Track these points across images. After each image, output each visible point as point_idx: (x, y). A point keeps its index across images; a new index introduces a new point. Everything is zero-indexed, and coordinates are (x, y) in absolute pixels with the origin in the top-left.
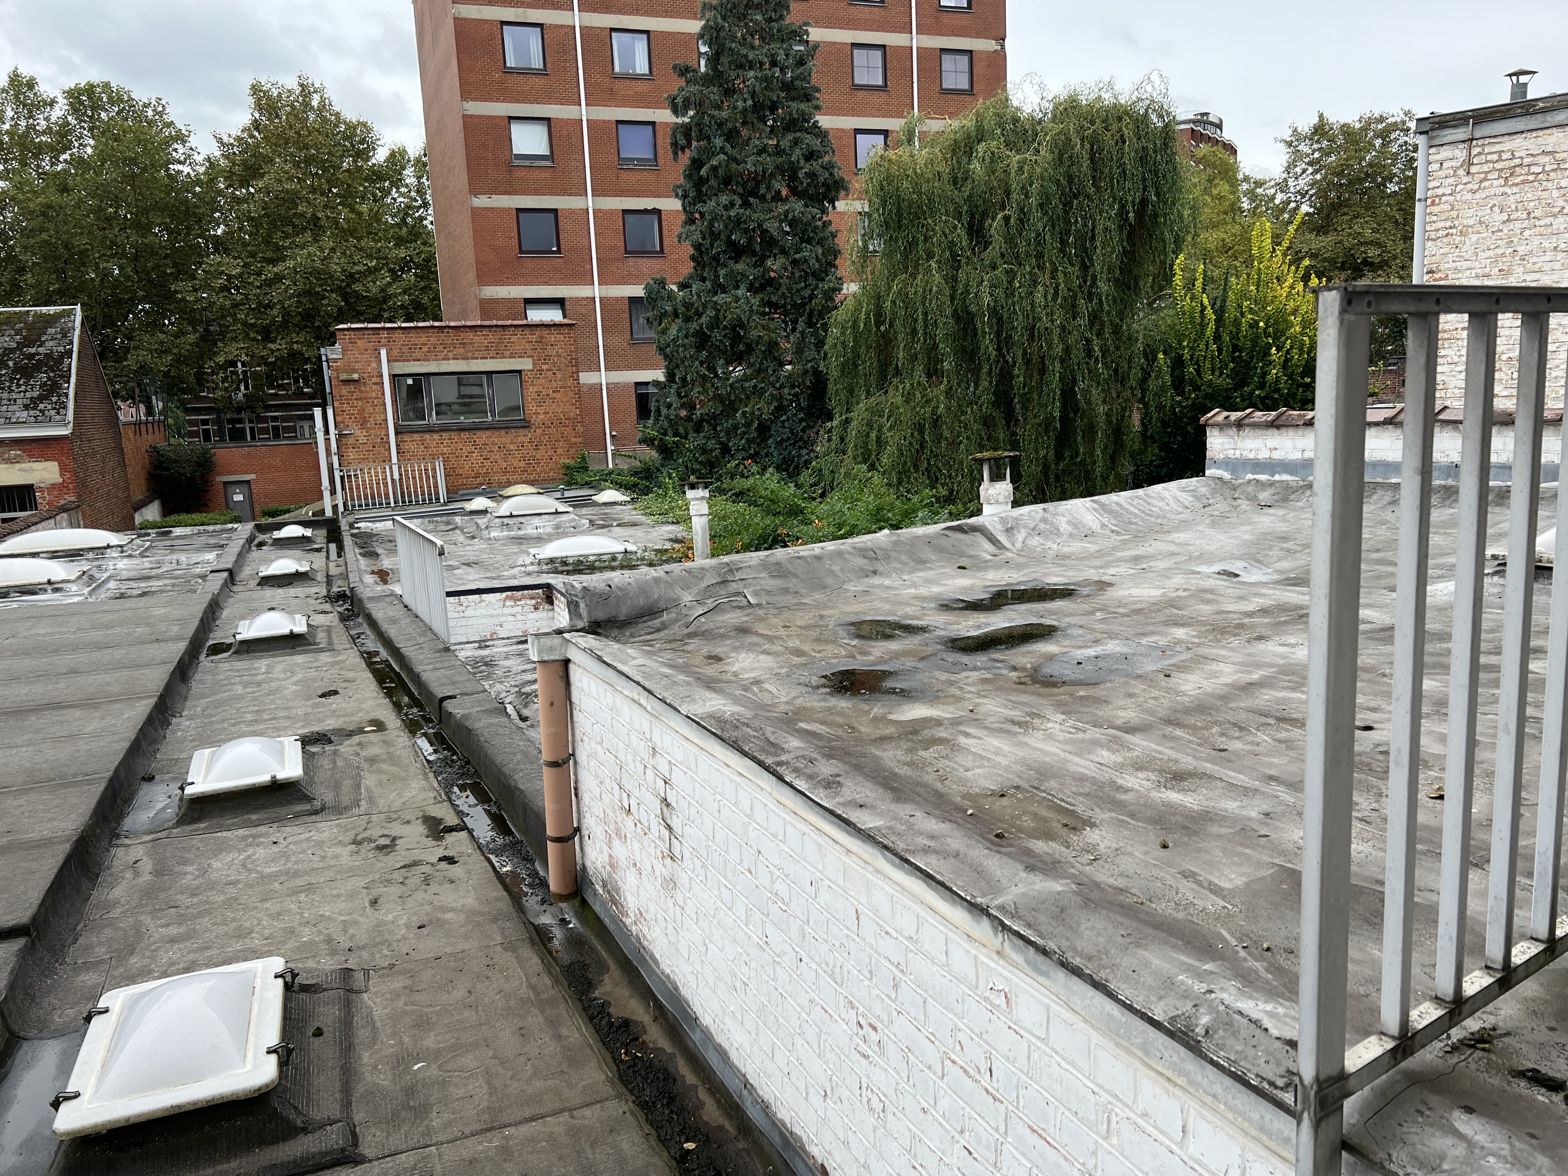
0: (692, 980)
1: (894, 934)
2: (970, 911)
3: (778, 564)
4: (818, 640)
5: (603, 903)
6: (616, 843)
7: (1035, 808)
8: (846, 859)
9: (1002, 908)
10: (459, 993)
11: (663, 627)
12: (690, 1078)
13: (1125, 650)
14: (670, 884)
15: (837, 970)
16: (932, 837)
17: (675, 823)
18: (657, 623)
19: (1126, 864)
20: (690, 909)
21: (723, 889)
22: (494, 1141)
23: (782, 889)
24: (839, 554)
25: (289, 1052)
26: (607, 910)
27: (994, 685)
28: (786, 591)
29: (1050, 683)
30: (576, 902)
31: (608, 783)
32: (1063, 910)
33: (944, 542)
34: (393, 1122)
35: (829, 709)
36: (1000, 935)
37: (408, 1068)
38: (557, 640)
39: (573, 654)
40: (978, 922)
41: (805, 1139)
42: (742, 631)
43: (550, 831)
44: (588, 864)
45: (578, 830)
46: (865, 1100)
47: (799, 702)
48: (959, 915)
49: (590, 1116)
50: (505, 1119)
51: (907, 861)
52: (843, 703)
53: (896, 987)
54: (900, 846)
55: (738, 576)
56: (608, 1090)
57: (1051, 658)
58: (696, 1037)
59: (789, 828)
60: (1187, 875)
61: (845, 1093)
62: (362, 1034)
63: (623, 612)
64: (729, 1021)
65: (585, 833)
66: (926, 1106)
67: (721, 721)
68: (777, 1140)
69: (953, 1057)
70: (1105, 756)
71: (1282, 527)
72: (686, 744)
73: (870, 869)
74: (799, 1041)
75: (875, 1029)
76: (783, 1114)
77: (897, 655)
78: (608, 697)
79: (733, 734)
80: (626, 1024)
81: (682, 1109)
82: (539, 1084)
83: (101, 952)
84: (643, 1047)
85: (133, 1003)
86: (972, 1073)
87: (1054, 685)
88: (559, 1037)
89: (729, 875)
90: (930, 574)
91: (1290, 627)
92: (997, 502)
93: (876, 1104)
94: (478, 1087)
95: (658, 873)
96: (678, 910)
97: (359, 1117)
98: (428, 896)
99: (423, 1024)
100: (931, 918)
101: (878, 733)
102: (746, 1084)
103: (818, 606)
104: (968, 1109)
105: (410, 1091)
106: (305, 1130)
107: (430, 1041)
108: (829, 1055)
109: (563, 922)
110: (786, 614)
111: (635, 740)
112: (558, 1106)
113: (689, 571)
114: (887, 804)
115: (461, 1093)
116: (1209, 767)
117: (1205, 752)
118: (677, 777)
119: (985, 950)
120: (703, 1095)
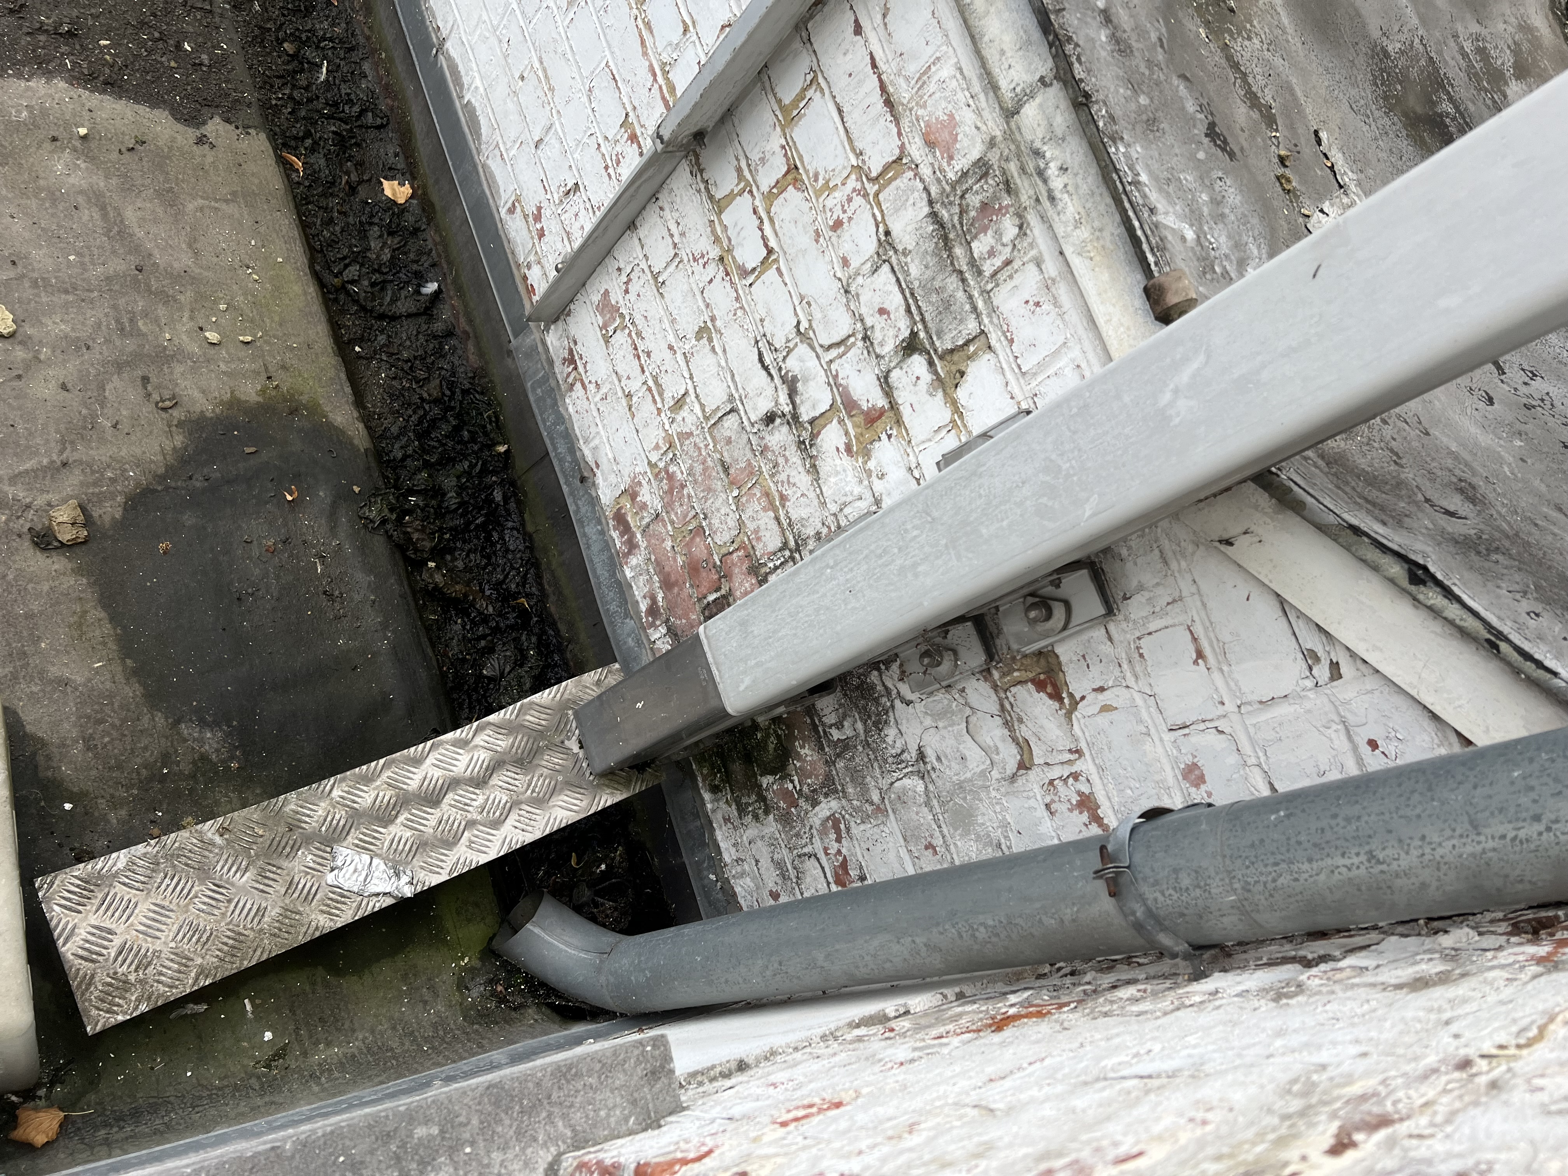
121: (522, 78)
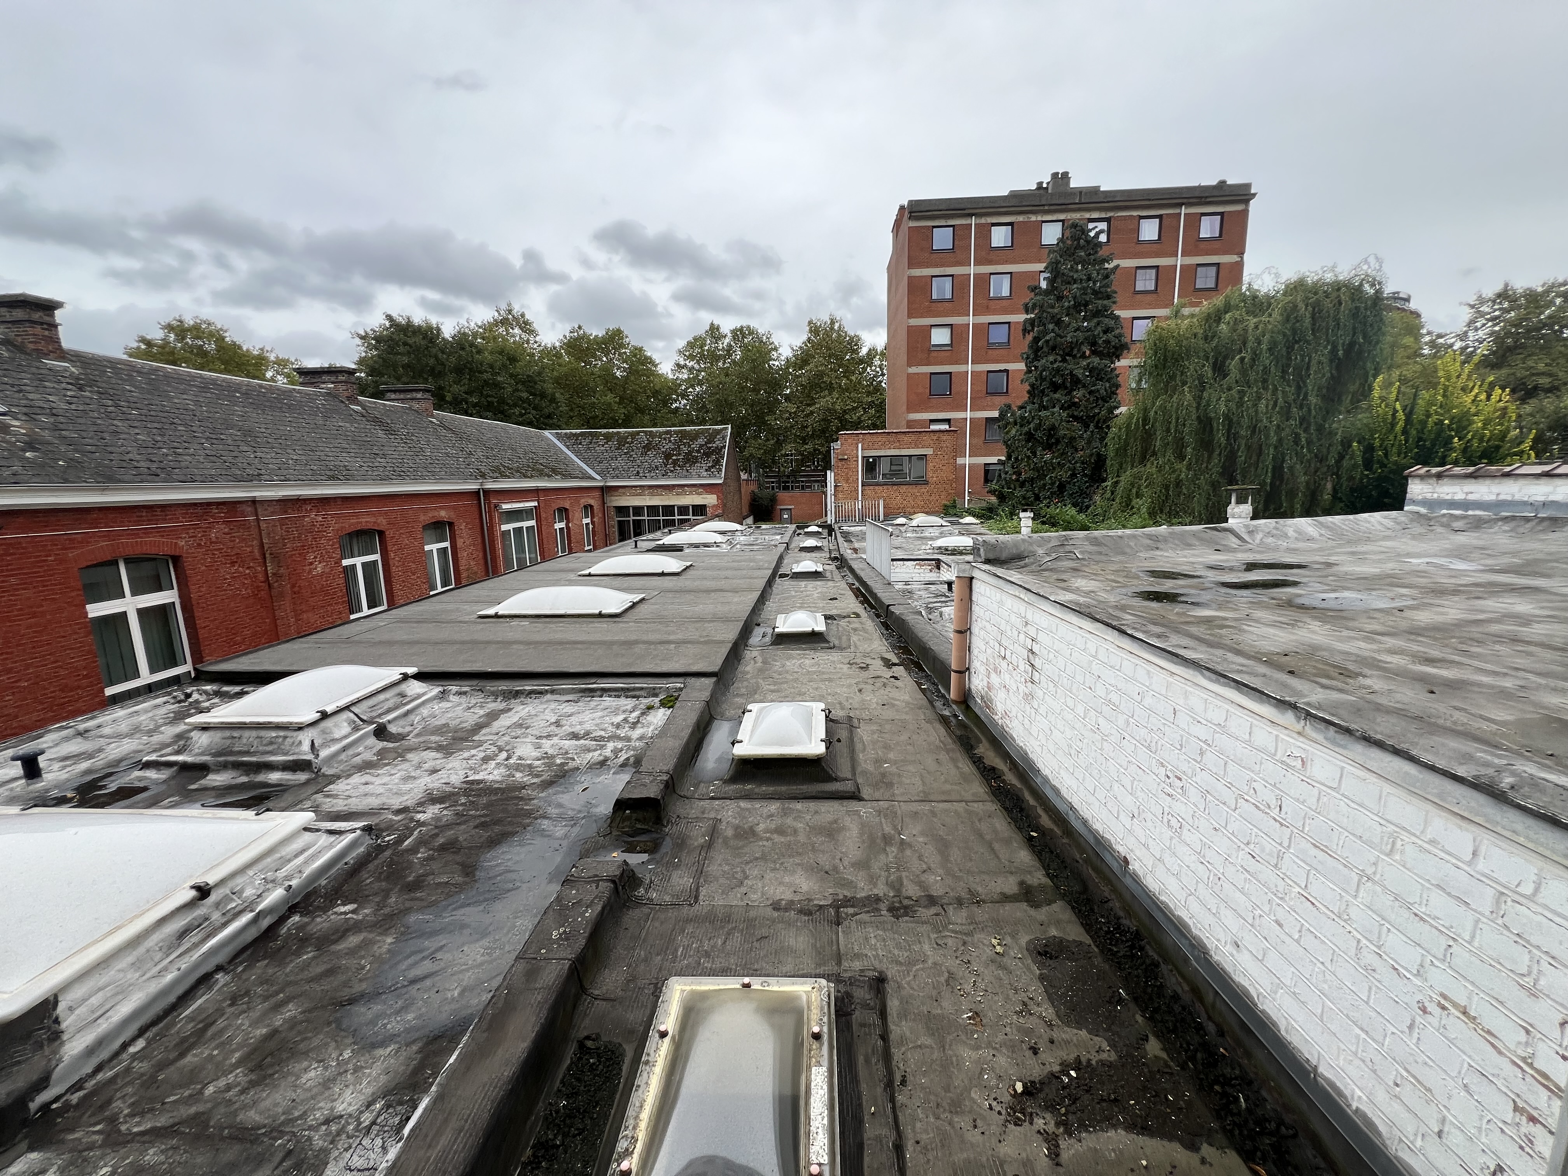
0: (1039, 750)
1: (1205, 722)
2: (1276, 706)
3: (1095, 538)
4: (1126, 577)
5: (981, 708)
6: (993, 676)
7: (1314, 663)
8: (1171, 679)
9: (1308, 704)
10: (904, 737)
11: (1026, 566)
12: (1032, 802)
13: (1359, 596)
14: (1029, 697)
15: (1153, 744)
16: (1243, 665)
17: (1037, 663)
18: (1022, 563)
19: (1398, 696)
20: (1042, 710)
21: (1068, 699)
22: (926, 807)
23: (1114, 698)
24: (1134, 536)
25: (830, 743)
26: (983, 712)
27: (1260, 605)
28: (1100, 553)
29: (1302, 607)
30: (963, 707)
31: (992, 643)
32: (1359, 710)
33: (1203, 535)
34: (876, 786)
35: (1145, 607)
36: (1303, 722)
37: (881, 766)
38: (968, 566)
39: (976, 574)
40: (1283, 714)
41: (1113, 841)
42: (1075, 570)
43: (954, 667)
44: (972, 687)
45: (968, 669)
46: (1165, 820)
47: (1123, 602)
48: (1266, 710)
49: (977, 807)
50: (932, 798)
51: (1225, 677)
52: (1154, 605)
53: (1202, 754)
54: (1219, 668)
55: (1071, 542)
56: (986, 797)
57: (1300, 596)
58: (1038, 781)
59: (1125, 663)
60: (1455, 708)
61: (1149, 816)
62: (858, 746)
63: (1004, 556)
64: (1062, 772)
65: (972, 670)
66: (1217, 826)
67: (1077, 604)
68: (1092, 841)
69: (1246, 797)
70: (1362, 645)
71: (1481, 543)
72: (1051, 618)
73: (1189, 683)
74: (1116, 786)
75: (1180, 779)
76: (1097, 826)
77: (1183, 587)
78: (996, 595)
79: (1088, 610)
80: (993, 769)
81: (1028, 817)
82: (948, 787)
83: (743, 691)
84: (1004, 781)
85: (761, 710)
86: (1262, 807)
87: (1307, 609)
88: (958, 768)
89: (1074, 691)
90: (1196, 552)
91: (1506, 595)
92: (1240, 517)
93: (1174, 822)
94: (917, 781)
95: (1021, 690)
96: (1033, 711)
97: (860, 781)
98: (886, 692)
99: (887, 747)
100: (1239, 712)
101: (1182, 620)
102: (1072, 808)
103: (1121, 562)
104: (1255, 830)
105: (883, 775)
106: (836, 780)
107: (891, 756)
108: (1139, 793)
109: (956, 716)
110: (1100, 565)
111: (1013, 618)
112: (959, 798)
113: (1042, 538)
114: (1204, 648)
115: (908, 781)
116: (1457, 658)
117: (1450, 651)
118: (1041, 637)
119: (1287, 732)
120: (1040, 811)
121: (1397, 1085)
